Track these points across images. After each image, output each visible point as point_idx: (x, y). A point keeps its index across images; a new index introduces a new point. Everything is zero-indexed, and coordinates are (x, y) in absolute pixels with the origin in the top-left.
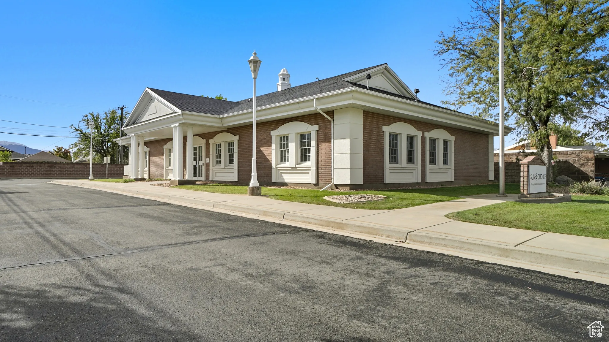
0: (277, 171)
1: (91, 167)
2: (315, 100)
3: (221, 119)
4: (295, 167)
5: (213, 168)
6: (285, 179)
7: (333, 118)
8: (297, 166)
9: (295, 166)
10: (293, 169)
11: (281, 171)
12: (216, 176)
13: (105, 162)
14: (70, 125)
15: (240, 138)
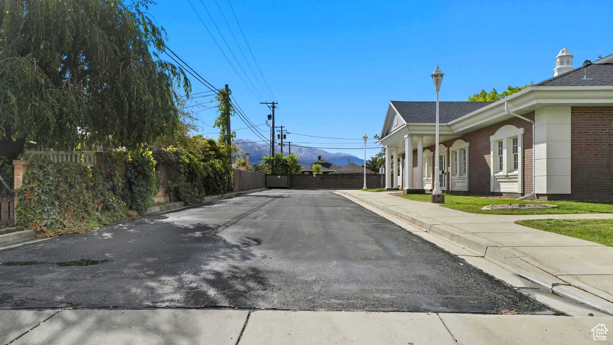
0: (495, 179)
1: (365, 178)
2: (506, 102)
3: (449, 126)
4: (507, 176)
5: (453, 177)
6: (501, 188)
7: (533, 120)
8: (509, 174)
9: (507, 174)
10: (507, 177)
11: (498, 180)
12: (455, 186)
13: (380, 173)
14: (375, 135)
15: (470, 144)
